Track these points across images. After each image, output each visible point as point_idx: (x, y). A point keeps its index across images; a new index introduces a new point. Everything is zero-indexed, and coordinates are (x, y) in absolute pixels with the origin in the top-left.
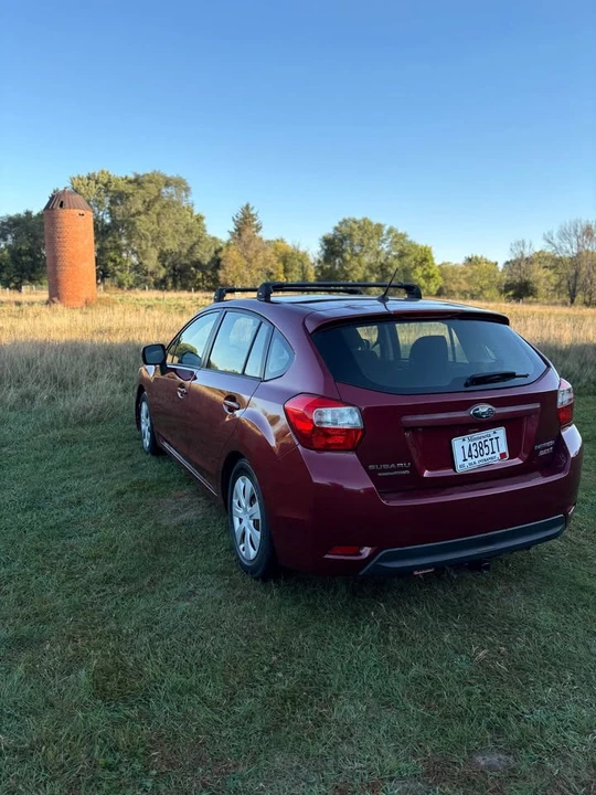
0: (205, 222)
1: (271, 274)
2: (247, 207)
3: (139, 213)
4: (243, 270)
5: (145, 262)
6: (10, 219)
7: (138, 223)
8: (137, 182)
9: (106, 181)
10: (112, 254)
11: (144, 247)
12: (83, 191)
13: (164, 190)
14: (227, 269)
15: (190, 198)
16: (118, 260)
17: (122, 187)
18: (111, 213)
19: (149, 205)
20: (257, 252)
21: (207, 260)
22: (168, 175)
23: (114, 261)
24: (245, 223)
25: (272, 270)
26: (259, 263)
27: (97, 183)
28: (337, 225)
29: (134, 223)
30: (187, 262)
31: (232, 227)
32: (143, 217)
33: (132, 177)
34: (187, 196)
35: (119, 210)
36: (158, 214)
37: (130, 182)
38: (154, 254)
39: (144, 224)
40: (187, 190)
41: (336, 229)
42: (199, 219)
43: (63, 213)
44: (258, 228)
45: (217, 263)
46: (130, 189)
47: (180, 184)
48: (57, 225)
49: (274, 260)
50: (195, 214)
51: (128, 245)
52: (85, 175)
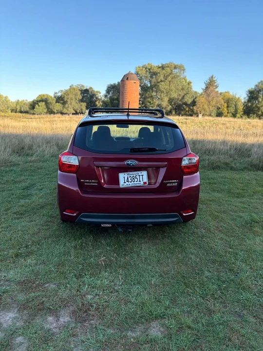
0: (192, 84)
1: (220, 108)
2: (212, 77)
3: (161, 81)
4: (206, 106)
5: (162, 103)
6: (111, 85)
7: (160, 86)
8: (163, 67)
9: (150, 68)
10: (149, 99)
11: (162, 96)
12: (140, 73)
13: (173, 71)
14: (198, 106)
15: (185, 74)
16: (152, 102)
17: (156, 70)
18: (150, 82)
19: (166, 77)
20: (213, 98)
21: (190, 101)
22: (176, 64)
23: (150, 103)
24: (211, 84)
25: (220, 106)
26: (214, 103)
27: (146, 69)
28: (257, 84)
29: (158, 86)
30: (181, 103)
31: (204, 87)
32: (163, 83)
33: (160, 65)
34: (183, 73)
35: (154, 80)
36: (170, 82)
37: (159, 67)
38: (166, 99)
39: (163, 86)
40: (184, 70)
41: (256, 86)
42: (189, 83)
43: (127, 82)
44: (217, 87)
45: (194, 103)
46: (159, 70)
47: (181, 68)
48: (126, 87)
49: (222, 102)
50: (187, 81)
51: (156, 95)
52: (142, 65)
